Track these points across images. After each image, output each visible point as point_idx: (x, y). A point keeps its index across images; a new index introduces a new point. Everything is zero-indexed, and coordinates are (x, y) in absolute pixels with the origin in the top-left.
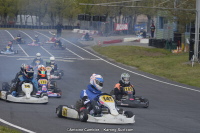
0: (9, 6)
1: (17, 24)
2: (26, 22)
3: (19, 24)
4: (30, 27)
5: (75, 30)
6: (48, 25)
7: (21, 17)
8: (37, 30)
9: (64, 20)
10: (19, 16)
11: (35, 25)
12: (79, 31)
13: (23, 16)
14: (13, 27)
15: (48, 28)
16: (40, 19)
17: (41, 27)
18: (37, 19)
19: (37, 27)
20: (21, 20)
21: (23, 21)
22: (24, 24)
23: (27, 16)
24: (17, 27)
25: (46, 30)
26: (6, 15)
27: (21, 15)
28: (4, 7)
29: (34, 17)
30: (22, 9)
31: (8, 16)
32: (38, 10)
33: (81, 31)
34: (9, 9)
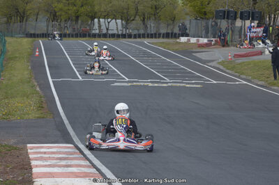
0: (82, 6)
1: (94, 32)
2: (107, 29)
3: (97, 32)
4: (113, 36)
5: (183, 39)
7: (99, 21)
8: (124, 39)
10: (96, 20)
11: (120, 33)
12: (189, 40)
13: (101, 20)
14: (89, 36)
15: (139, 36)
16: (127, 23)
17: (130, 36)
18: (122, 24)
19: (124, 36)
20: (100, 26)
21: (103, 27)
22: (104, 31)
23: (109, 20)
24: (94, 36)
25: (138, 40)
26: (77, 17)
27: (99, 18)
28: (75, 8)
29: (119, 21)
30: (102, 10)
31: (80, 22)
32: (125, 11)
33: (193, 40)
34: (82, 10)
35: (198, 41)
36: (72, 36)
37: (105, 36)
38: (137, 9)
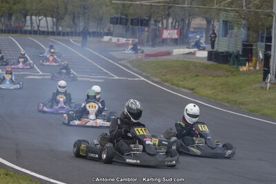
0: (15, 4)
1: (26, 28)
2: (38, 27)
3: (29, 28)
4: (43, 33)
5: (106, 38)
6: (69, 30)
7: (31, 19)
8: (53, 37)
9: (91, 24)
10: (28, 18)
11: (50, 30)
12: (111, 39)
13: (34, 17)
14: (21, 32)
15: (68, 34)
16: (57, 22)
17: (59, 34)
18: (53, 21)
19: (53, 33)
20: (32, 24)
21: (35, 25)
22: (36, 29)
23: (40, 18)
24: (26, 32)
25: (66, 38)
26: (10, 15)
27: (31, 16)
28: (8, 5)
29: (49, 19)
30: (33, 8)
31: (13, 18)
32: (55, 10)
33: (114, 40)
34: (15, 7)
35: (118, 40)
36: (5, 32)
37: (35, 33)
38: (66, 9)
